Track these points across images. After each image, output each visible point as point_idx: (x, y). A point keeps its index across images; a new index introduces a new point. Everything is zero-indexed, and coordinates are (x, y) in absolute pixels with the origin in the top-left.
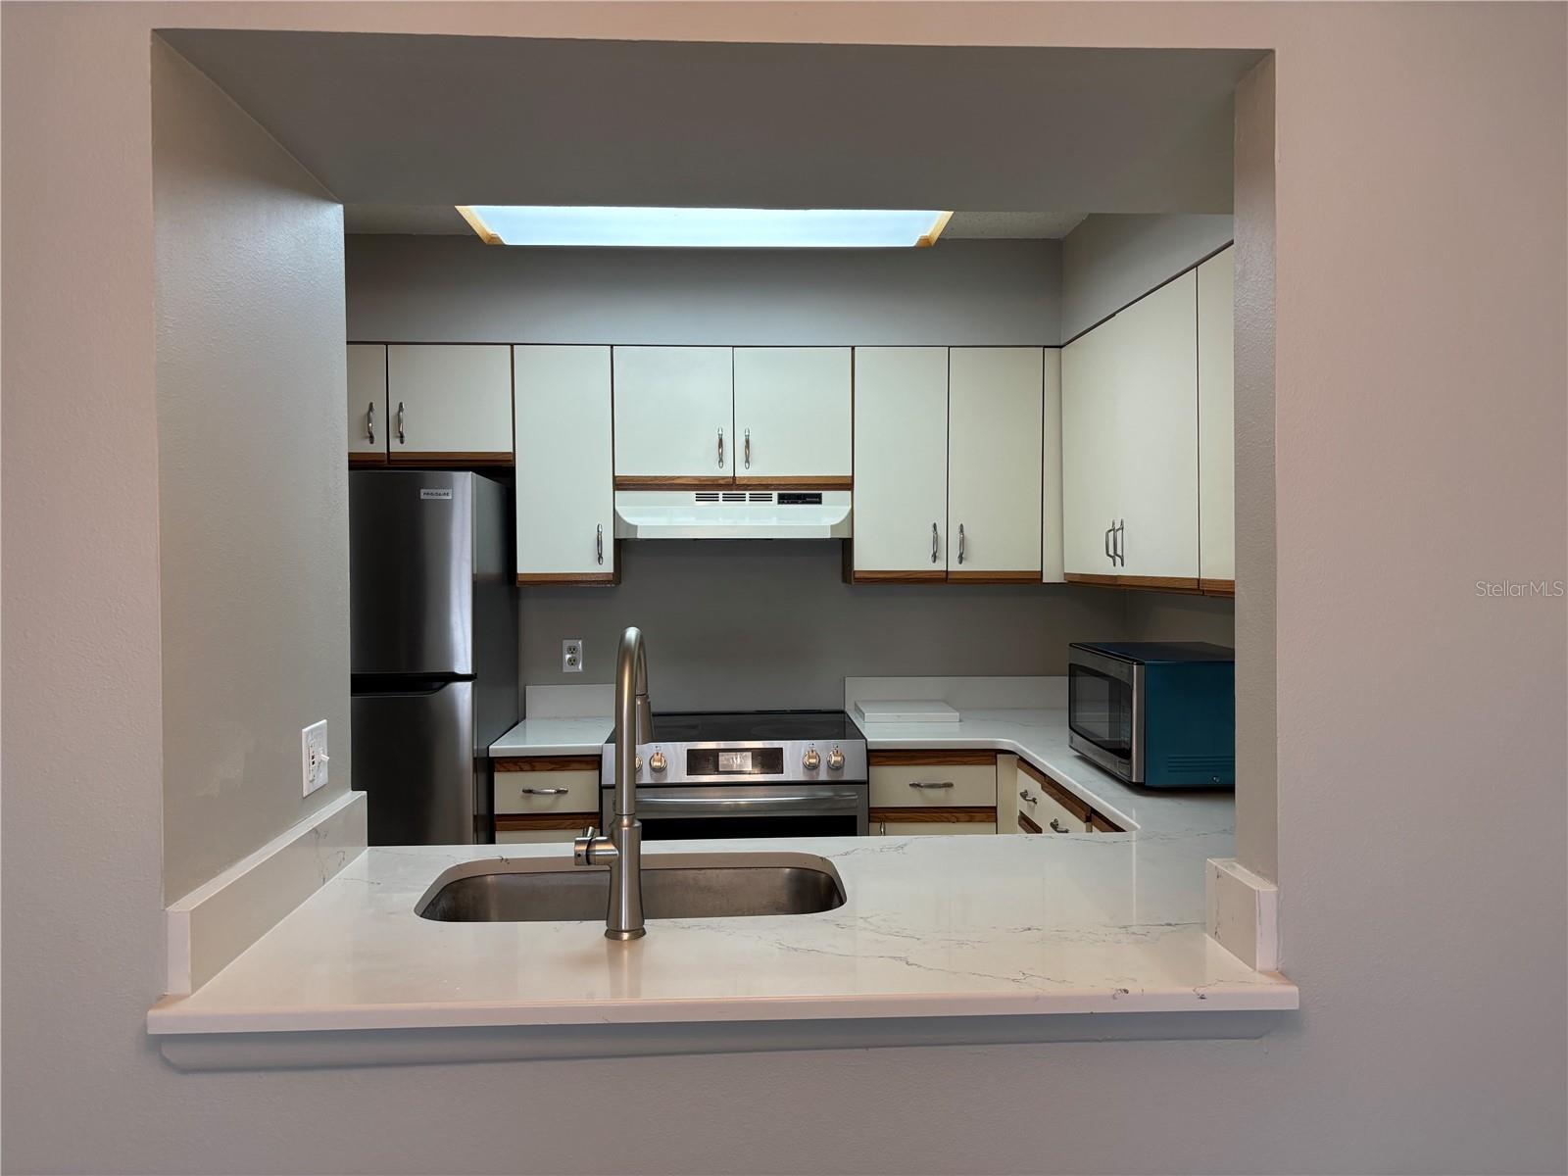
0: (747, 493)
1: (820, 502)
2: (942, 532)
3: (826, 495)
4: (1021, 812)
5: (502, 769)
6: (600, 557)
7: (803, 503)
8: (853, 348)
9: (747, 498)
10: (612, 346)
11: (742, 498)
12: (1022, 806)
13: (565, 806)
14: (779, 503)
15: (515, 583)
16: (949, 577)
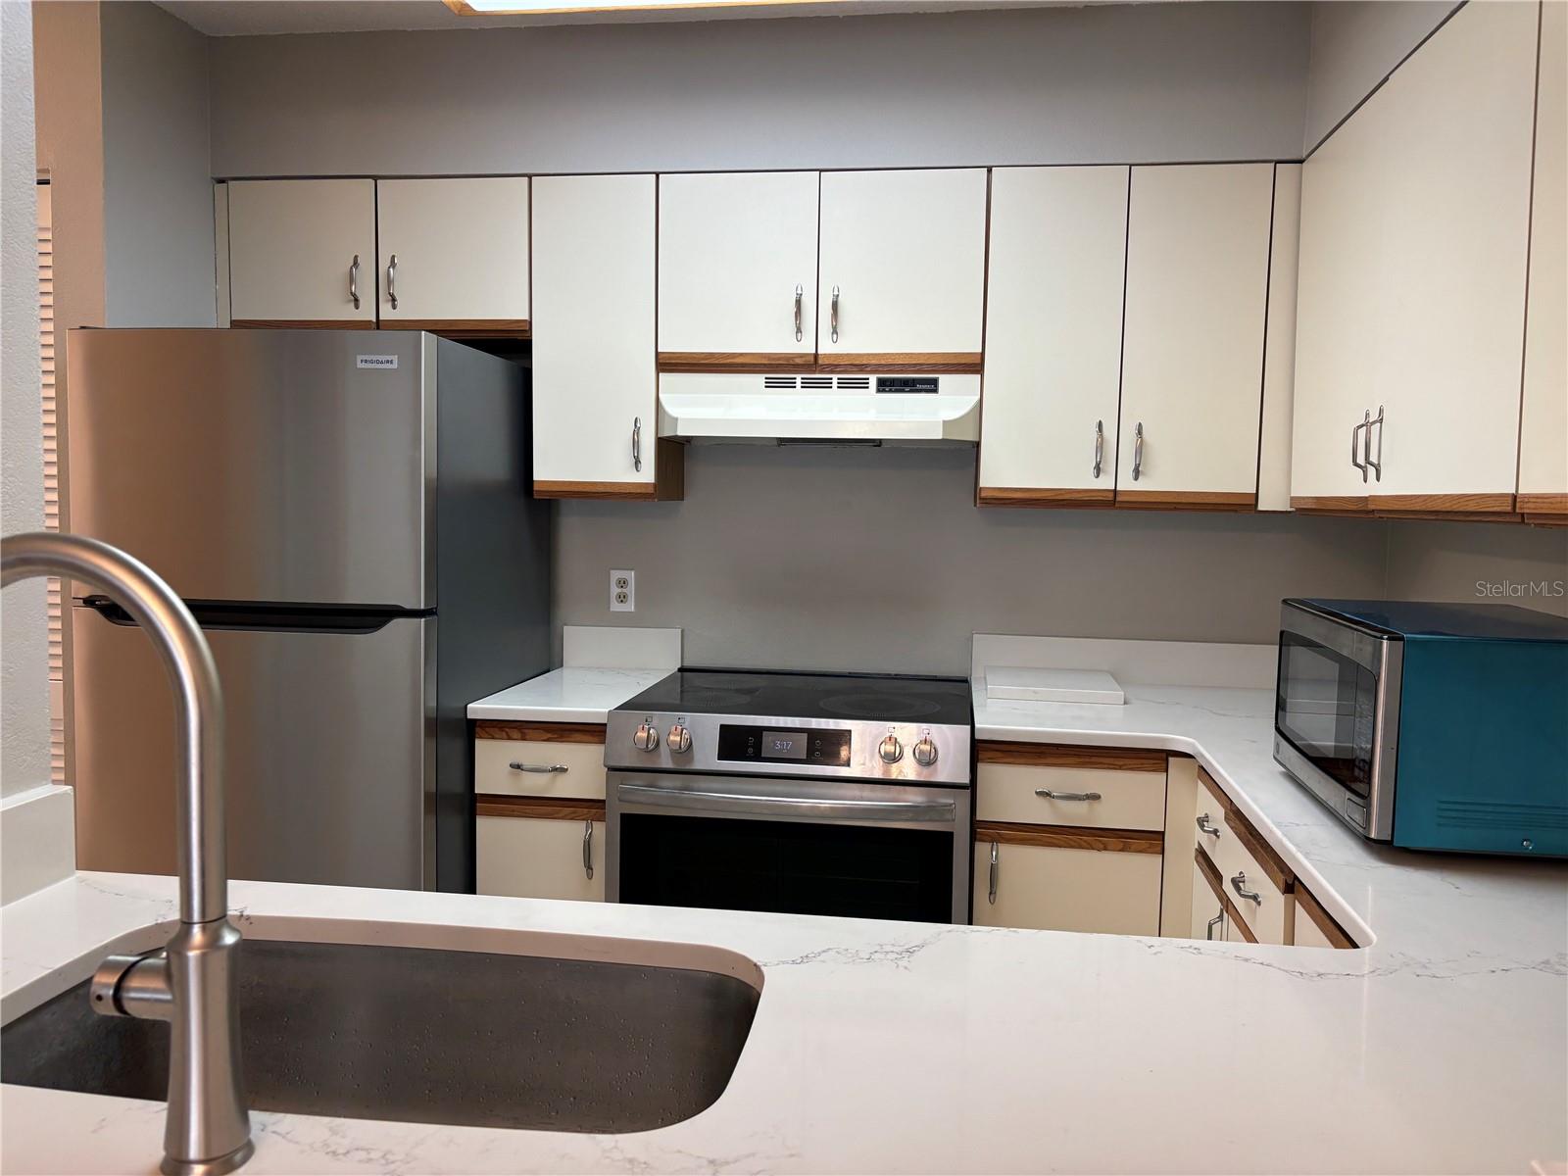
0: (835, 378)
1: (935, 391)
2: (1110, 433)
3: (944, 380)
4: (1199, 844)
5: (486, 736)
6: (637, 462)
7: (911, 391)
8: (990, 171)
9: (835, 384)
10: (657, 175)
11: (826, 385)
12: (1201, 837)
13: (564, 788)
14: (878, 391)
15: (532, 495)
16: (1118, 499)
